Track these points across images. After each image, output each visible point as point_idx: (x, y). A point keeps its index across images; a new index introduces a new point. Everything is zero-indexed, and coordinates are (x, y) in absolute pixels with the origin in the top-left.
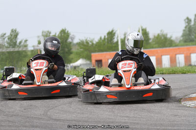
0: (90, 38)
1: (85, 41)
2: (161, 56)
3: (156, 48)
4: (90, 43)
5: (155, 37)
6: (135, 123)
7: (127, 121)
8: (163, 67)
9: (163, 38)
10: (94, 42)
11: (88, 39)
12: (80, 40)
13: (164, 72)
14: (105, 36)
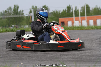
0: (58, 10)
1: (55, 11)
2: (96, 20)
3: (93, 15)
4: (58, 13)
5: (93, 9)
6: (82, 55)
7: (78, 54)
8: (98, 25)
9: (97, 10)
10: (60, 12)
11: (57, 10)
12: (53, 11)
13: (98, 28)
14: (66, 9)
